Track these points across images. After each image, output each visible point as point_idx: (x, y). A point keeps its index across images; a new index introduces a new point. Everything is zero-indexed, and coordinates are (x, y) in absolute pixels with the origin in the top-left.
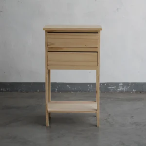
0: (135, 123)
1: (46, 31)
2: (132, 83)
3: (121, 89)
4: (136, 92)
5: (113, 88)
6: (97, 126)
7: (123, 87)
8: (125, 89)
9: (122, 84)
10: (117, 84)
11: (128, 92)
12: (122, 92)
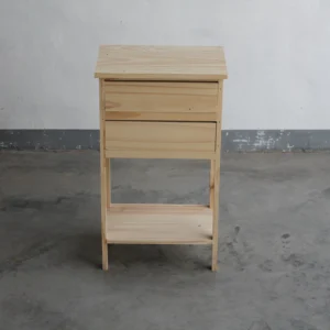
0: (293, 256)
1: (101, 79)
2: (286, 132)
3: (260, 143)
4: (294, 150)
5: (244, 141)
6: (210, 268)
7: (266, 139)
8: (269, 143)
9: (262, 134)
10: (252, 134)
11: (275, 150)
12: (262, 150)
